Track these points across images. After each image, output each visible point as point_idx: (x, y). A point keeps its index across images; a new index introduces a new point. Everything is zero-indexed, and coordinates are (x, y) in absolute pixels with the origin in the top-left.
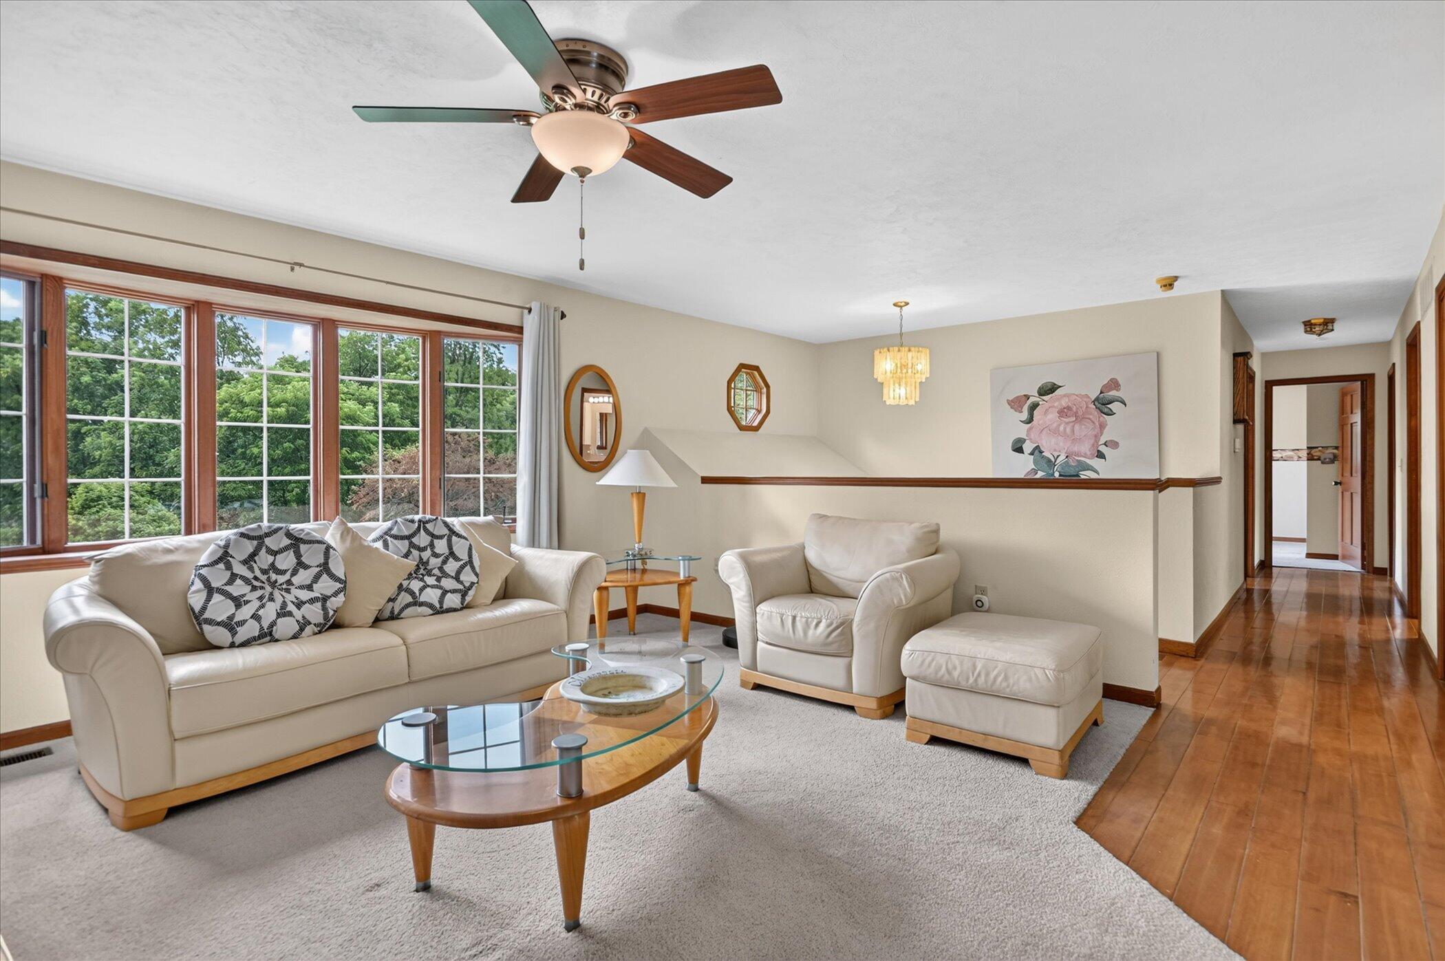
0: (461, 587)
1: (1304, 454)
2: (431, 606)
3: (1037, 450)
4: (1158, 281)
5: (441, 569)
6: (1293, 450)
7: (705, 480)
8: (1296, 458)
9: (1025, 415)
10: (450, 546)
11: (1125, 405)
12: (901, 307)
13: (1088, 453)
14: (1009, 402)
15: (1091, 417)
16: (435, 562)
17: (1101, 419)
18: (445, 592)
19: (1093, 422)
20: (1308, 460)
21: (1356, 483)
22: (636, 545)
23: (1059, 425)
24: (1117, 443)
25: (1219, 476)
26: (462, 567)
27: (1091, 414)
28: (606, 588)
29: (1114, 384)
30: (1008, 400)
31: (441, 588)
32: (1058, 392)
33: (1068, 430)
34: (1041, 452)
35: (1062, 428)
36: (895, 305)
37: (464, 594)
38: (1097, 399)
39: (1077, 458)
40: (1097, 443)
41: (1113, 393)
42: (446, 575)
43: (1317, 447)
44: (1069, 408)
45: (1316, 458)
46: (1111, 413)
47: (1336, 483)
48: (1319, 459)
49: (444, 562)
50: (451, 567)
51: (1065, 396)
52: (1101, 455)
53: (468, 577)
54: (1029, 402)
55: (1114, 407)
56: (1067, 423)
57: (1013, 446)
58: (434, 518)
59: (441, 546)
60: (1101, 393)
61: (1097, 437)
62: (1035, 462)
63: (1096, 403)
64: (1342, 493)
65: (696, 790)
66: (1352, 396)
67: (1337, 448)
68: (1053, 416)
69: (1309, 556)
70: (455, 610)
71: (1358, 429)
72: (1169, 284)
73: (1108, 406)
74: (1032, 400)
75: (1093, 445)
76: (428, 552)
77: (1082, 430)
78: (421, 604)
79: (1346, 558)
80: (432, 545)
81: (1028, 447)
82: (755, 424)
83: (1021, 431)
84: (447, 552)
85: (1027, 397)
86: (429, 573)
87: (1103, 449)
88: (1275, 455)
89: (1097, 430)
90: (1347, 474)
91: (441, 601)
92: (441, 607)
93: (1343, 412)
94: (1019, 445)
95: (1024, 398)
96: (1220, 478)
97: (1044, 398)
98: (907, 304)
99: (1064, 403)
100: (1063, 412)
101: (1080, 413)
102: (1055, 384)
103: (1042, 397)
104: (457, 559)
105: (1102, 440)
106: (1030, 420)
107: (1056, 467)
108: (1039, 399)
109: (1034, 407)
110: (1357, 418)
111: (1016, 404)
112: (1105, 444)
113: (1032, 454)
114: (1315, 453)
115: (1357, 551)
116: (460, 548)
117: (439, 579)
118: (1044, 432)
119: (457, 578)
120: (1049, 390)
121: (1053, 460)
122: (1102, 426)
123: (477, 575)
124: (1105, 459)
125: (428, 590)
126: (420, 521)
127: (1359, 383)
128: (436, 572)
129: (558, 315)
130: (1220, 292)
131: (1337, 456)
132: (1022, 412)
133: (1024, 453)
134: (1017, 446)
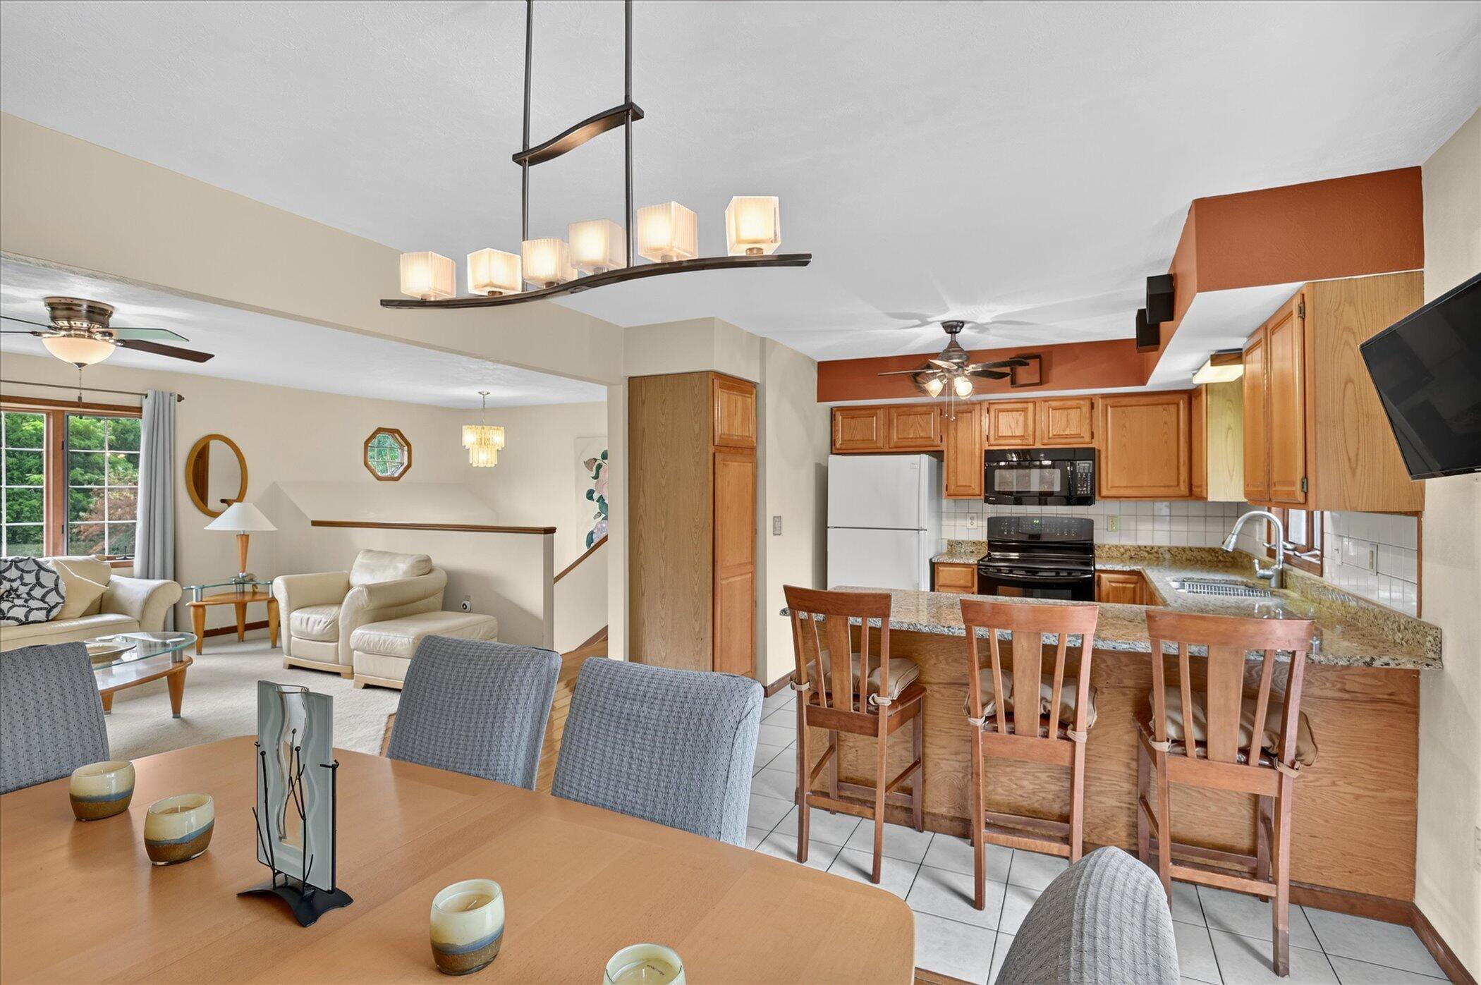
0: (46, 606)
2: (17, 619)
3: (601, 499)
5: (28, 594)
7: (315, 523)
9: (594, 473)
10: (38, 578)
12: (484, 394)
14: (586, 463)
16: (23, 590)
18: (31, 610)
22: (240, 574)
26: (48, 592)
28: (203, 606)
30: (585, 461)
31: (28, 607)
34: (603, 500)
36: (480, 393)
37: (49, 611)
42: (33, 598)
49: (31, 589)
50: (38, 592)
53: (53, 598)
57: (587, 496)
58: (27, 558)
59: (30, 579)
62: (600, 507)
65: (179, 717)
70: (40, 622)
74: (598, 462)
76: (18, 582)
78: (8, 618)
80: (21, 578)
81: (596, 496)
82: (396, 475)
83: (592, 484)
84: (34, 581)
85: (596, 460)
86: (19, 597)
91: (26, 616)
92: (27, 620)
97: (603, 461)
98: (488, 393)
102: (607, 452)
104: (42, 586)
106: (596, 477)
109: (600, 466)
111: (590, 463)
113: (598, 500)
116: (47, 580)
117: (26, 601)
118: (605, 486)
119: (43, 599)
120: (605, 455)
123: (62, 597)
125: (16, 608)
126: (12, 561)
128: (25, 596)
129: (174, 398)
132: (592, 471)
133: (593, 500)
134: (590, 495)
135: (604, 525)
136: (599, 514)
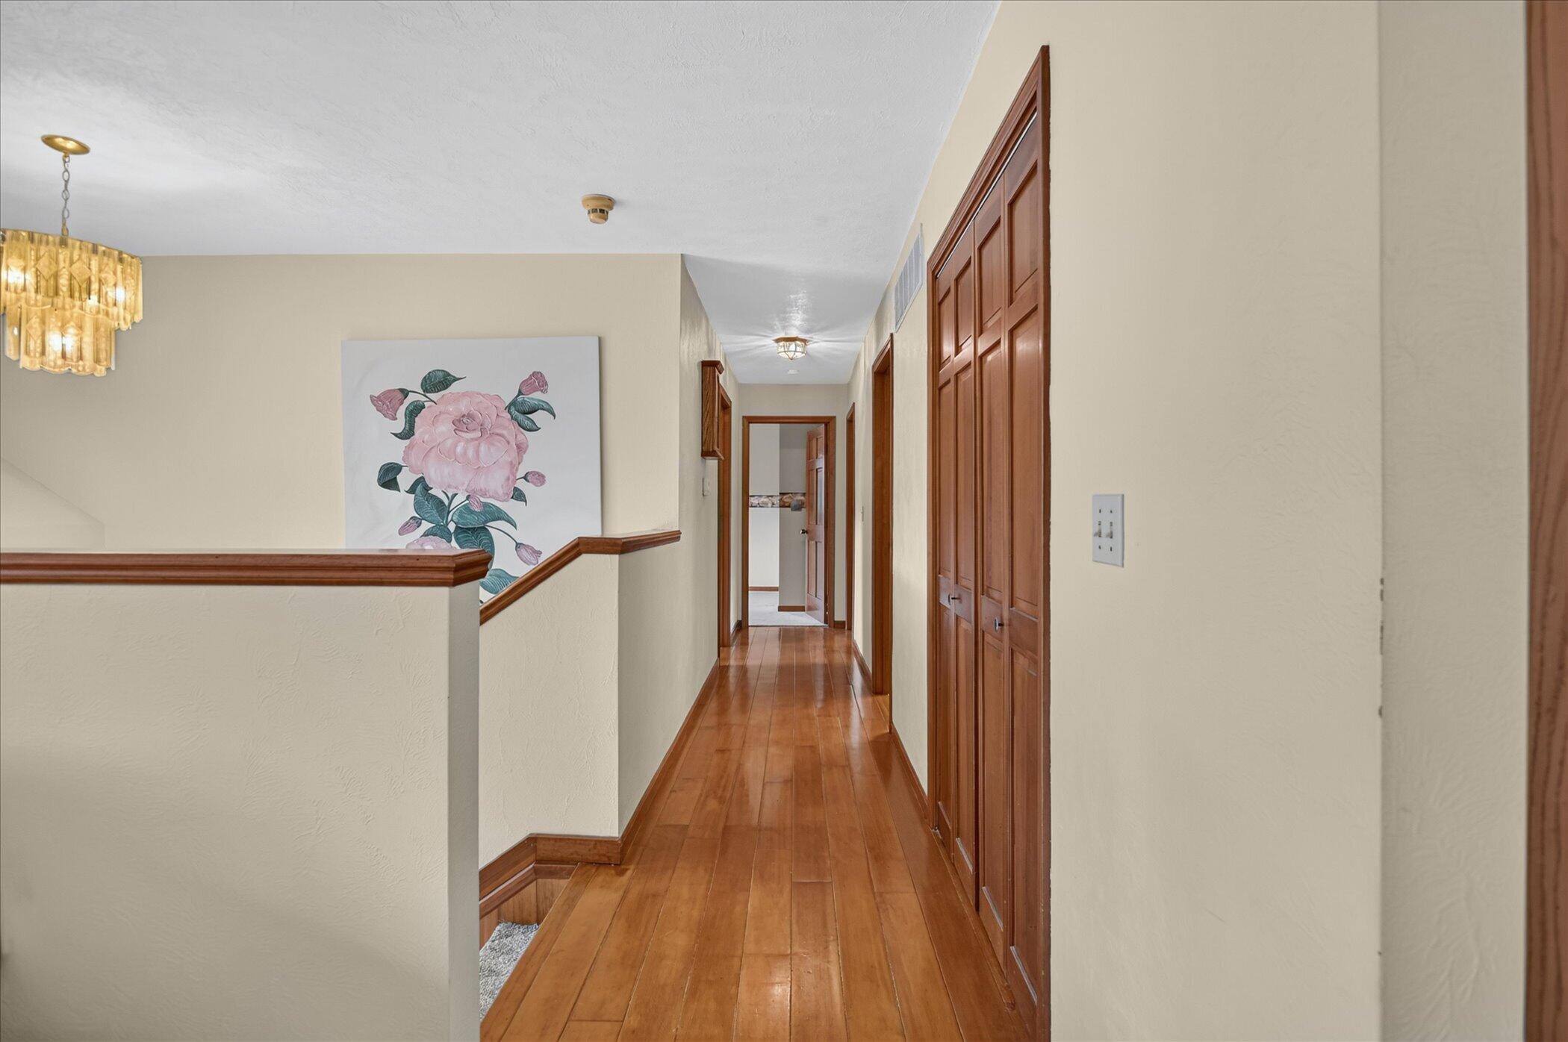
1: (777, 501)
3: (420, 487)
4: (586, 201)
6: (768, 496)
8: (770, 505)
9: (400, 425)
11: (554, 416)
12: (67, 153)
13: (501, 492)
14: (376, 400)
15: (505, 433)
17: (520, 437)
19: (508, 443)
20: (780, 507)
21: (821, 529)
23: (456, 446)
24: (543, 477)
25: (677, 529)
27: (505, 428)
29: (537, 381)
30: (371, 397)
32: (455, 387)
33: (471, 453)
34: (427, 488)
35: (459, 449)
36: (49, 141)
38: (513, 403)
39: (483, 500)
40: (514, 475)
41: (537, 395)
43: (788, 493)
44: (470, 416)
45: (786, 505)
46: (534, 428)
47: (804, 532)
48: (789, 507)
51: (465, 395)
52: (519, 495)
54: (407, 402)
55: (538, 417)
56: (468, 441)
57: (379, 480)
60: (520, 393)
61: (513, 467)
62: (418, 506)
63: (513, 409)
64: (809, 542)
66: (817, 439)
67: (804, 494)
68: (445, 428)
69: (781, 609)
71: (822, 475)
72: (602, 208)
73: (528, 416)
74: (411, 398)
75: (508, 479)
77: (494, 454)
79: (811, 609)
81: (405, 479)
83: (395, 451)
85: (405, 393)
87: (521, 485)
88: (752, 501)
89: (514, 454)
90: (813, 522)
93: (810, 457)
94: (390, 477)
95: (400, 396)
96: (679, 532)
97: (432, 396)
98: (84, 150)
99: (463, 407)
100: (461, 423)
101: (488, 425)
102: (449, 375)
103: (427, 395)
105: (521, 473)
106: (407, 434)
107: (451, 514)
108: (423, 399)
109: (415, 410)
110: (821, 463)
111: (386, 402)
112: (525, 478)
113: (412, 490)
114: (786, 499)
115: (820, 603)
118: (433, 454)
120: (438, 382)
121: (446, 502)
122: (521, 449)
124: (526, 501)
127: (823, 425)
130: (680, 256)
131: (805, 504)
132: (395, 419)
133: (398, 490)
134: (388, 478)
135: (427, 548)
136: (414, 523)
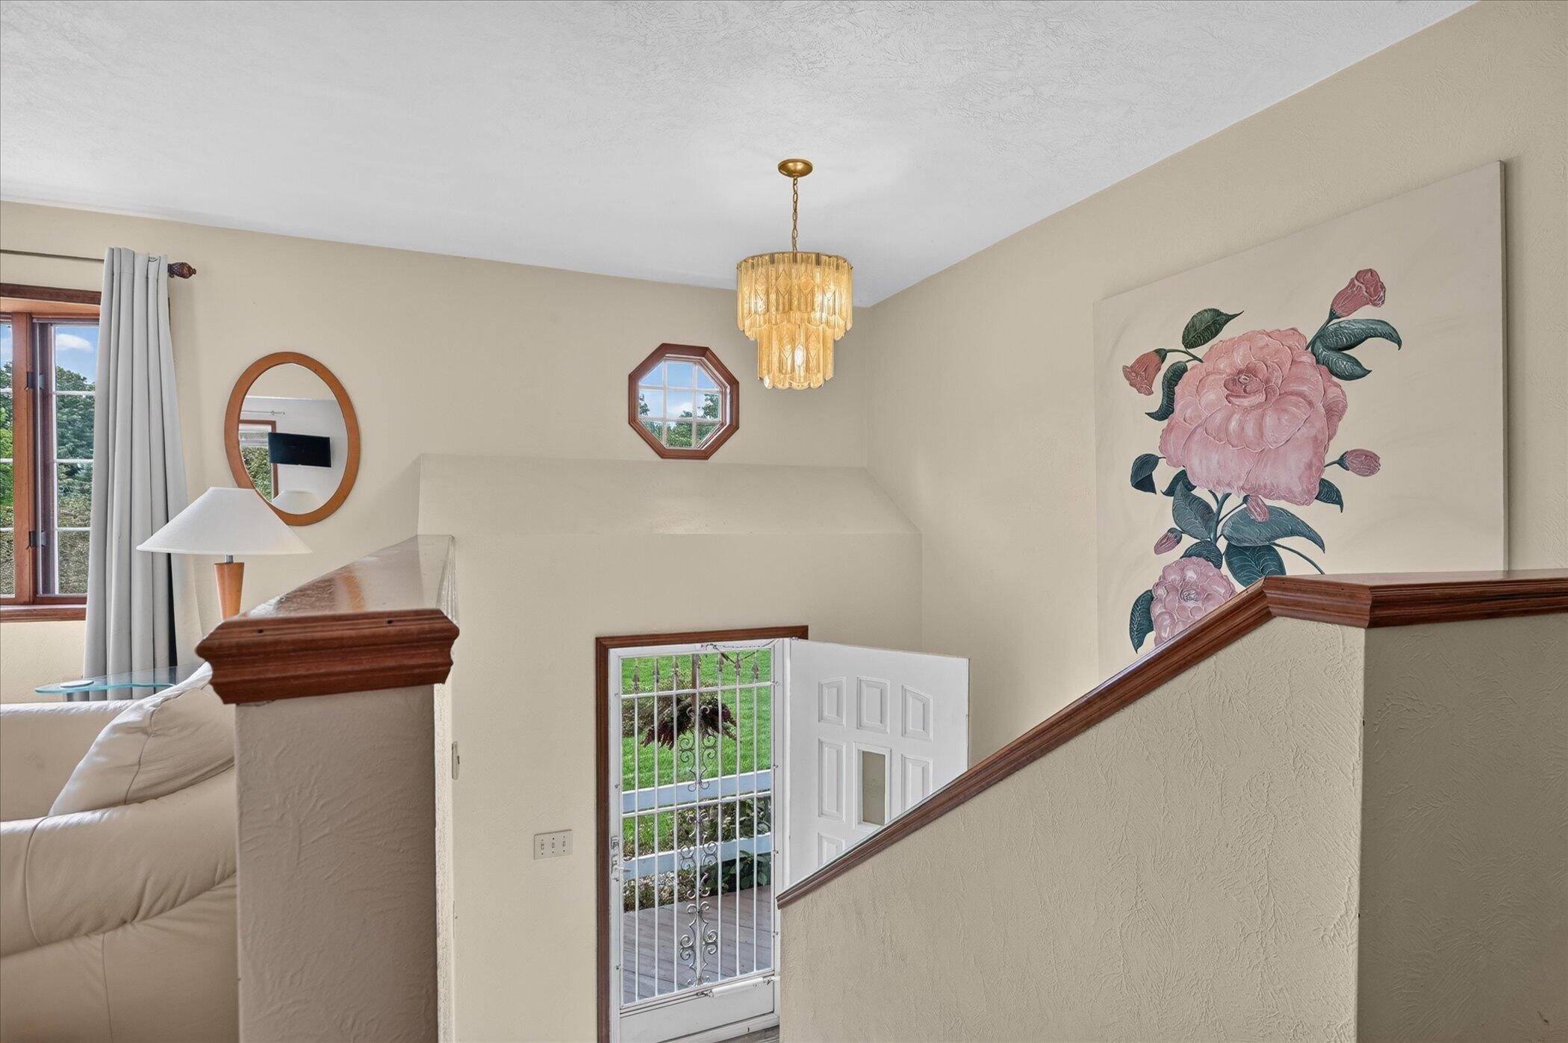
3: (1181, 485)
9: (1155, 402)
11: (1400, 343)
12: (796, 174)
13: (1297, 488)
14: (1128, 373)
15: (1305, 388)
17: (1332, 391)
19: (1311, 405)
23: (1230, 418)
24: (1376, 458)
27: (1306, 380)
29: (1368, 287)
30: (1124, 369)
32: (1227, 331)
33: (1249, 428)
34: (1189, 487)
35: (1234, 425)
38: (1321, 335)
39: (1268, 502)
40: (1321, 459)
41: (1365, 313)
44: (1249, 370)
46: (1358, 372)
51: (1240, 340)
52: (1329, 493)
54: (1165, 366)
55: (1367, 351)
56: (1247, 411)
57: (1132, 476)
60: (1333, 314)
61: (1319, 444)
62: (1177, 513)
63: (1319, 346)
68: (1214, 394)
73: (1348, 352)
74: (1171, 359)
75: (1310, 465)
81: (1163, 476)
83: (1148, 438)
85: (1162, 355)
87: (1334, 474)
89: (1321, 422)
94: (1145, 473)
95: (1155, 359)
97: (1196, 350)
98: (808, 167)
99: (1239, 357)
100: (1237, 384)
101: (1277, 380)
102: (1220, 313)
103: (1192, 350)
105: (1334, 452)
106: (1165, 412)
107: (1221, 525)
108: (1186, 357)
109: (1177, 374)
111: (1139, 374)
112: (1341, 463)
113: (1170, 490)
118: (1197, 437)
120: (1207, 328)
121: (1215, 507)
122: (1334, 412)
124: (1340, 503)
132: (1150, 393)
133: (1154, 491)
134: (1143, 480)
135: (1191, 575)
136: (1171, 539)
